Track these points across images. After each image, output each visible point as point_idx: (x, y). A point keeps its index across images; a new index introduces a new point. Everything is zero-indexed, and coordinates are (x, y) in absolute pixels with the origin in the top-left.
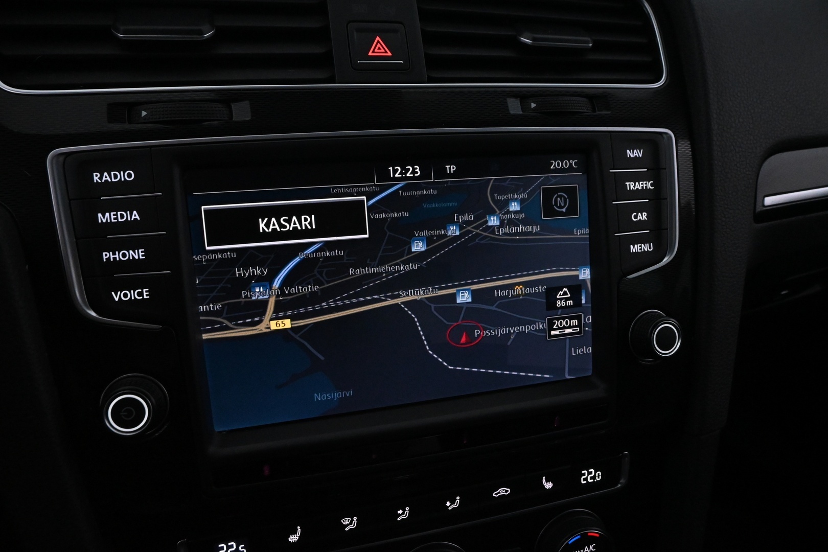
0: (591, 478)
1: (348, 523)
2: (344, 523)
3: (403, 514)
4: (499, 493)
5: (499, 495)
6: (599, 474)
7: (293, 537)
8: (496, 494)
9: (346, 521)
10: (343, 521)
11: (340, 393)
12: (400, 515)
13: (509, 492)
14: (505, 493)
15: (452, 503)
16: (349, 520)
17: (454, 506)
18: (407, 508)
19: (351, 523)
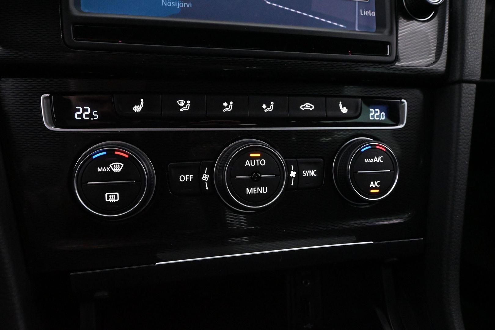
0: (377, 116)
1: (183, 105)
2: (180, 104)
3: (228, 107)
4: (305, 107)
5: (305, 108)
6: (383, 114)
7: (137, 108)
8: (303, 107)
9: (181, 103)
10: (179, 102)
11: (182, 3)
12: (225, 107)
13: (313, 108)
14: (310, 108)
15: (268, 106)
16: (183, 102)
17: (269, 109)
18: (231, 103)
19: (185, 106)
